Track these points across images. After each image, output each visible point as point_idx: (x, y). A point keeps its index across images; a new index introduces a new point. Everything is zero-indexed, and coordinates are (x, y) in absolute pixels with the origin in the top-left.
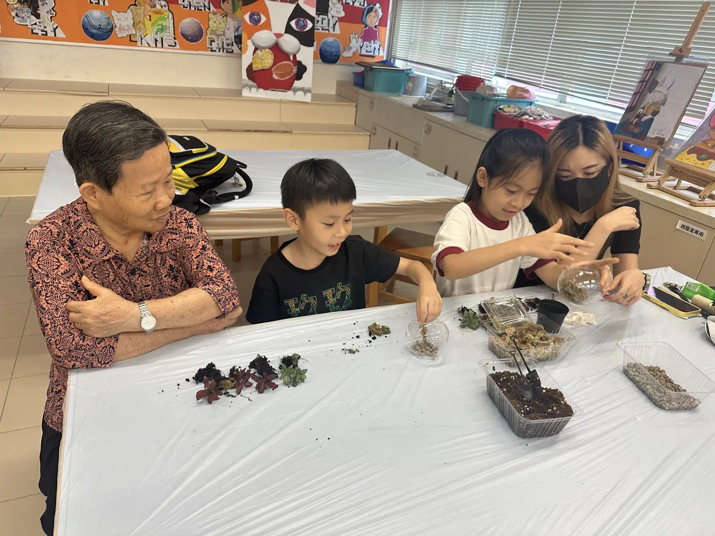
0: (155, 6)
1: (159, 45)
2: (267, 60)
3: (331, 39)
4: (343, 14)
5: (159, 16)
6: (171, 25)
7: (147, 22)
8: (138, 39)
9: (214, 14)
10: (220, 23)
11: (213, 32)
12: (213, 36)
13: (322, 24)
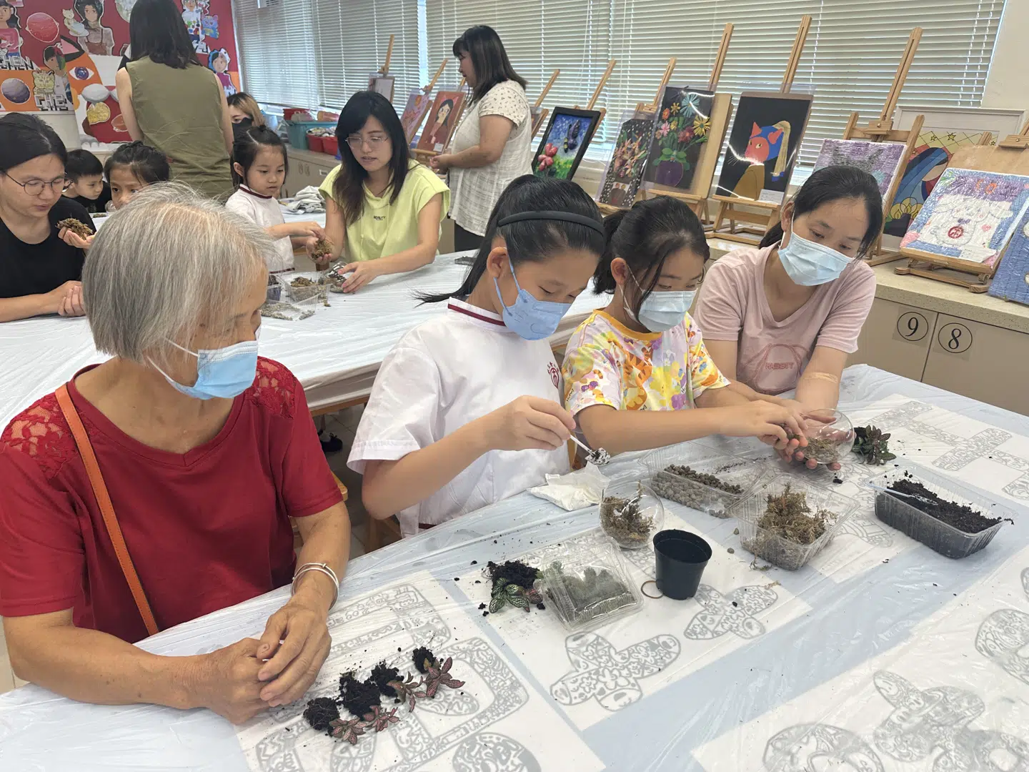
2: (104, 114)
9: (39, 72)
10: (47, 81)
11: (41, 91)
12: (42, 95)
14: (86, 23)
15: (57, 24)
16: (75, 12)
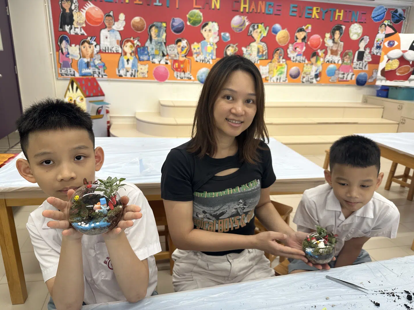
0: (279, 62)
1: (278, 81)
3: (363, 73)
4: (370, 60)
5: (280, 67)
6: (286, 71)
7: (275, 71)
8: (269, 79)
9: (307, 64)
10: (309, 69)
11: (305, 73)
12: (305, 75)
13: (359, 65)
14: (333, 40)
15: (321, 40)
16: (331, 35)
